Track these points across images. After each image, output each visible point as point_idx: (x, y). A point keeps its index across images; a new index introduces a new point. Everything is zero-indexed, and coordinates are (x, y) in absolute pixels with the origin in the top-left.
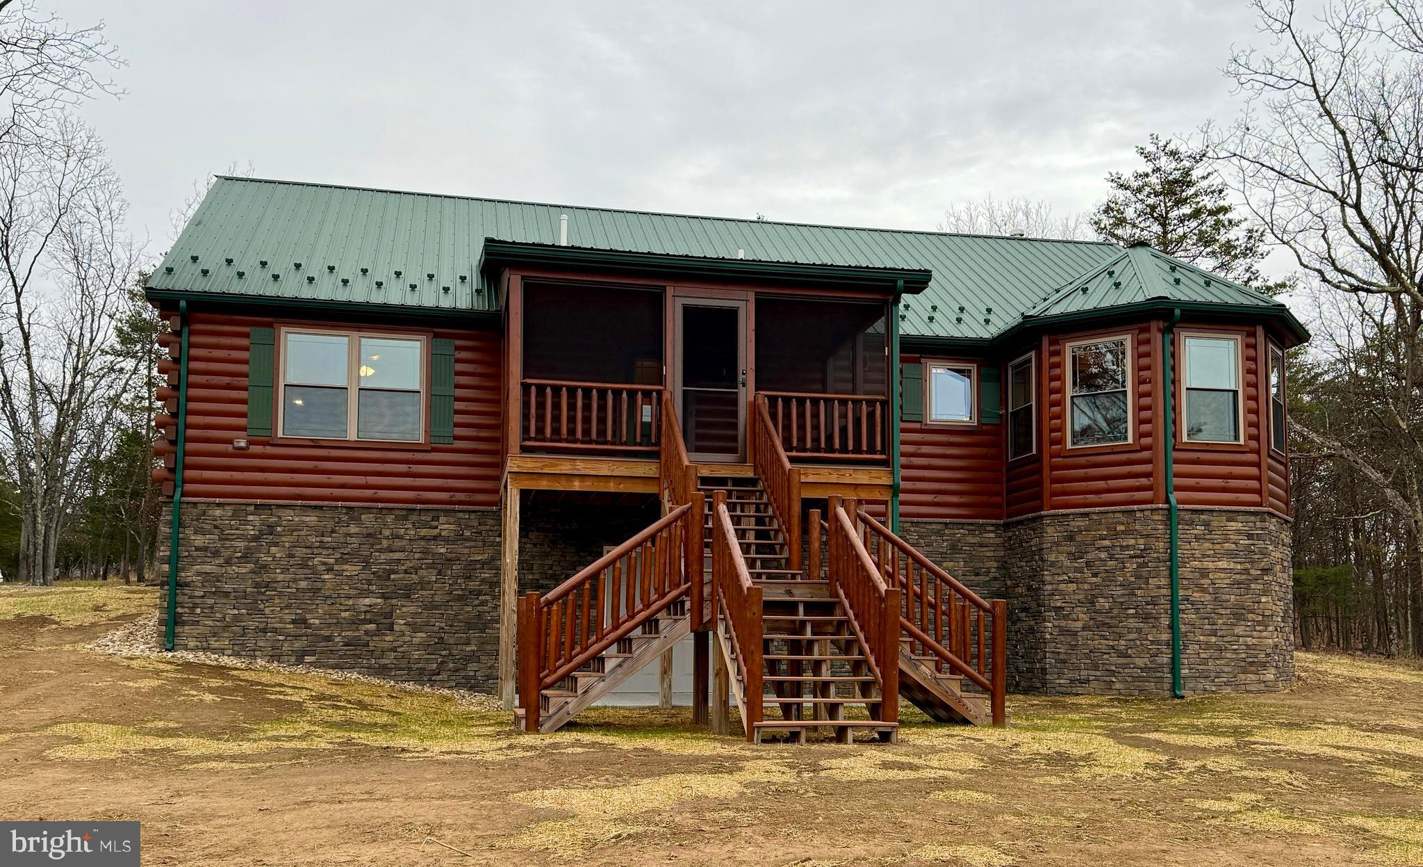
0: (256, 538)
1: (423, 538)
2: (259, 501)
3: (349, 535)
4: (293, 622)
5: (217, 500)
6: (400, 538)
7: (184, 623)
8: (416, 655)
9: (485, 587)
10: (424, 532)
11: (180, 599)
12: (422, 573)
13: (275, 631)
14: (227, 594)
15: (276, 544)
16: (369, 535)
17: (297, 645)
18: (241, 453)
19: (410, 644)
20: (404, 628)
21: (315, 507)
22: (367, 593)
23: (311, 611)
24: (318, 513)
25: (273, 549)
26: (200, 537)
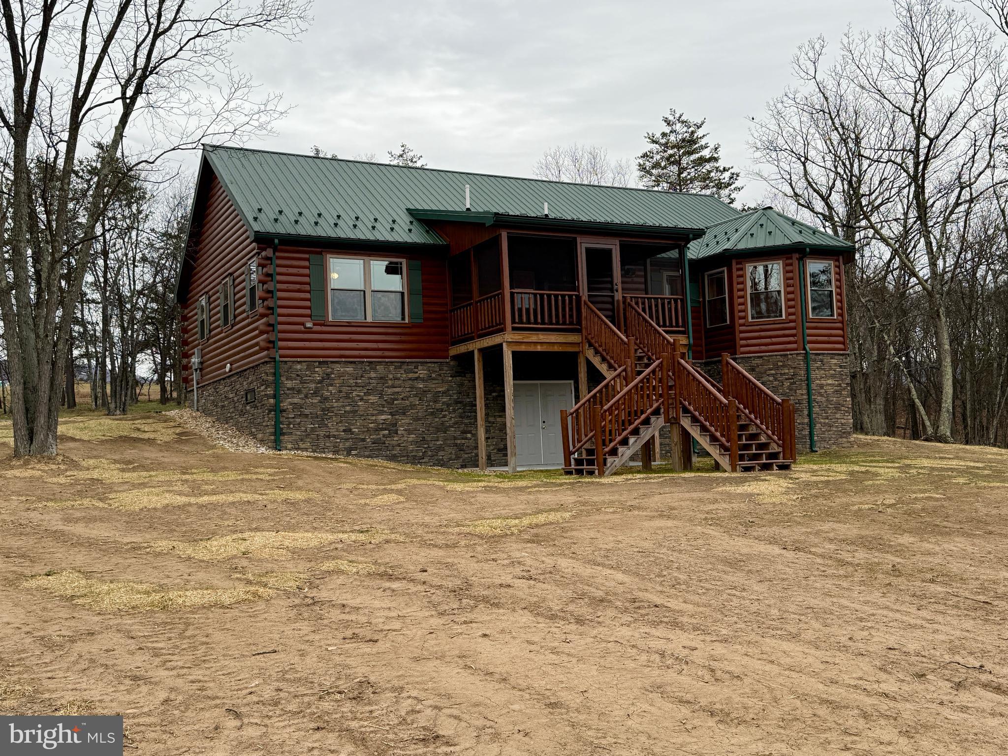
0: (320, 382)
1: (410, 379)
2: (321, 360)
3: (371, 378)
4: (344, 431)
5: (299, 359)
6: (398, 379)
7: (284, 434)
8: (411, 447)
9: (445, 407)
10: (411, 375)
11: (282, 419)
12: (411, 399)
13: (334, 436)
14: (306, 416)
15: (331, 385)
16: (381, 378)
17: (347, 444)
18: (309, 331)
19: (407, 441)
20: (403, 432)
21: (351, 362)
22: (382, 413)
23: (353, 424)
24: (353, 365)
25: (330, 388)
26: (290, 382)
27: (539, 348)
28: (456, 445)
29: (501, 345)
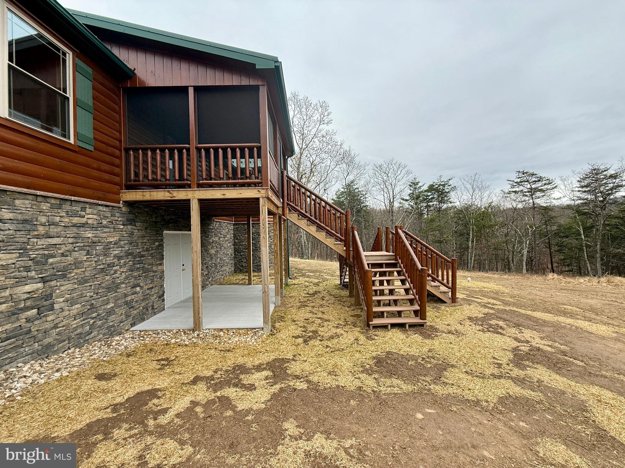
1: (74, 226)
6: (56, 224)
8: (74, 324)
9: (116, 260)
10: (76, 220)
12: (75, 254)
19: (69, 316)
20: (62, 305)
22: (25, 280)
28: (126, 303)
29: (258, 199)
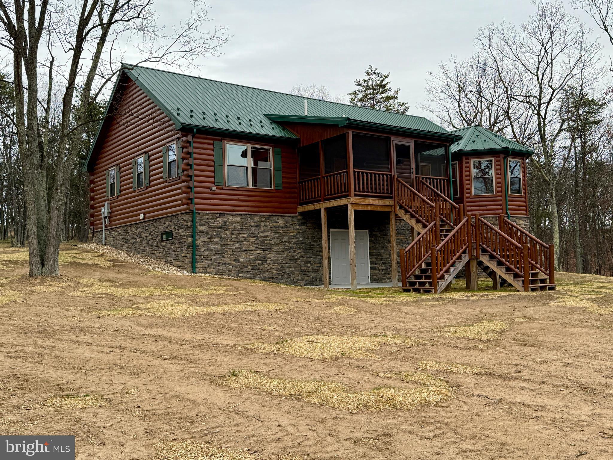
0: (220, 227)
1: (274, 227)
2: (221, 212)
3: (251, 226)
4: (235, 260)
5: (207, 212)
6: (267, 226)
7: (197, 262)
8: (275, 272)
9: (295, 246)
10: (275, 224)
11: (197, 252)
12: (275, 240)
13: (229, 264)
14: (212, 250)
15: (227, 229)
16: (257, 226)
17: (237, 270)
18: (213, 193)
19: (273, 268)
20: (270, 262)
21: (239, 215)
22: (257, 249)
23: (240, 256)
24: (240, 217)
25: (226, 232)
26: (201, 227)
27: (369, 208)
28: (301, 271)
29: (347, 205)
